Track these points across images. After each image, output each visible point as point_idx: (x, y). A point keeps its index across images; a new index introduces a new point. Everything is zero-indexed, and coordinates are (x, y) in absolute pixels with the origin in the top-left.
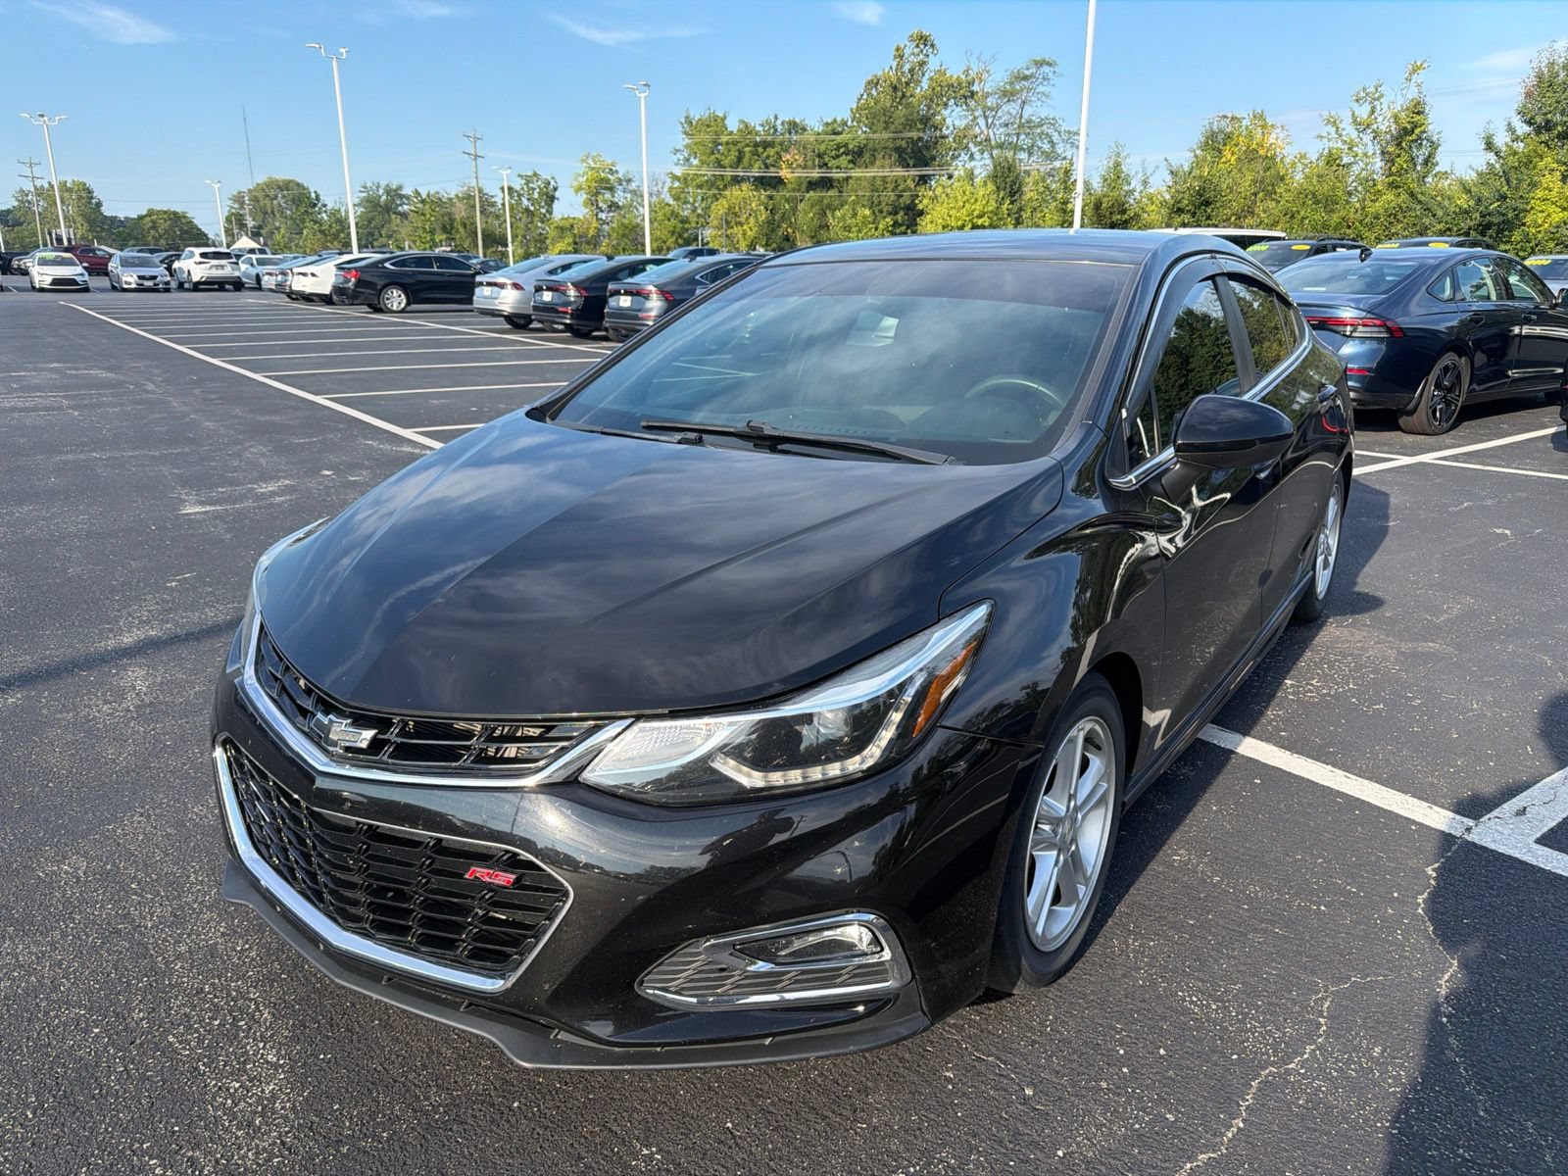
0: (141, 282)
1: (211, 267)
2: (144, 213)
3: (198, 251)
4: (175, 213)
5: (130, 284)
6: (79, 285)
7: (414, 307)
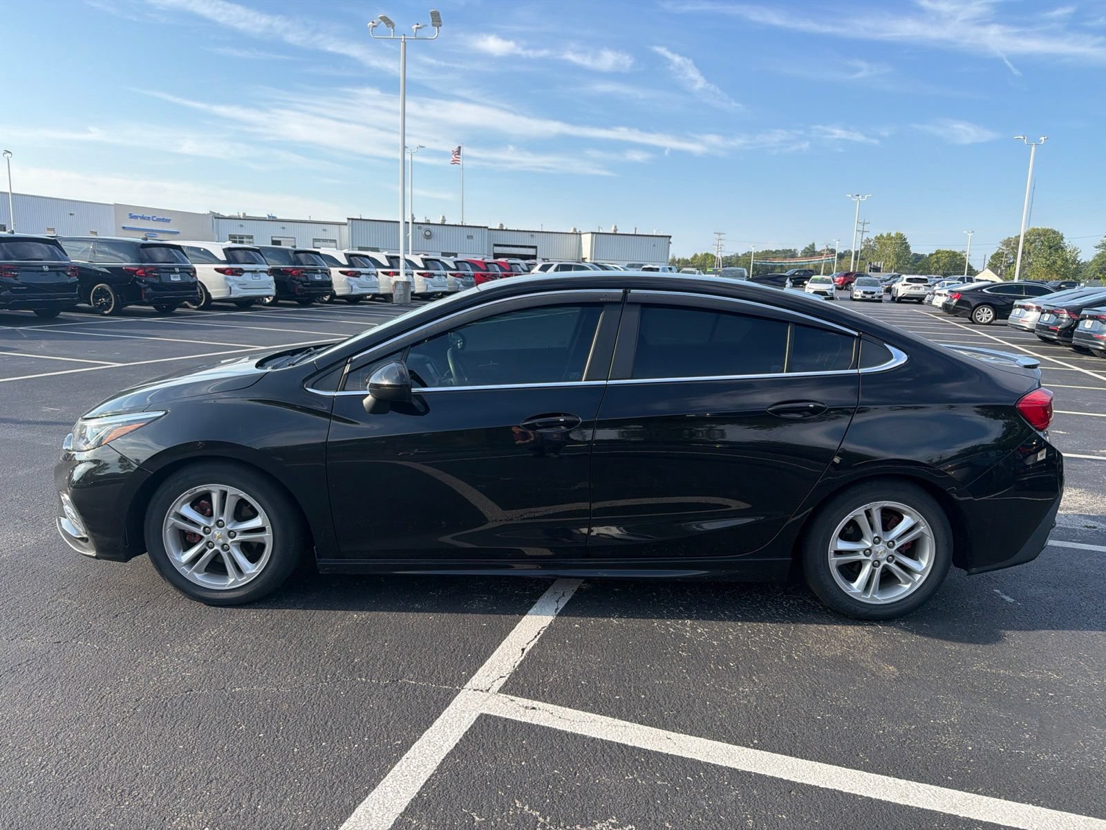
0: (865, 295)
1: (911, 288)
2: (934, 252)
3: (906, 277)
4: (954, 253)
5: (858, 296)
6: (827, 295)
7: (999, 321)
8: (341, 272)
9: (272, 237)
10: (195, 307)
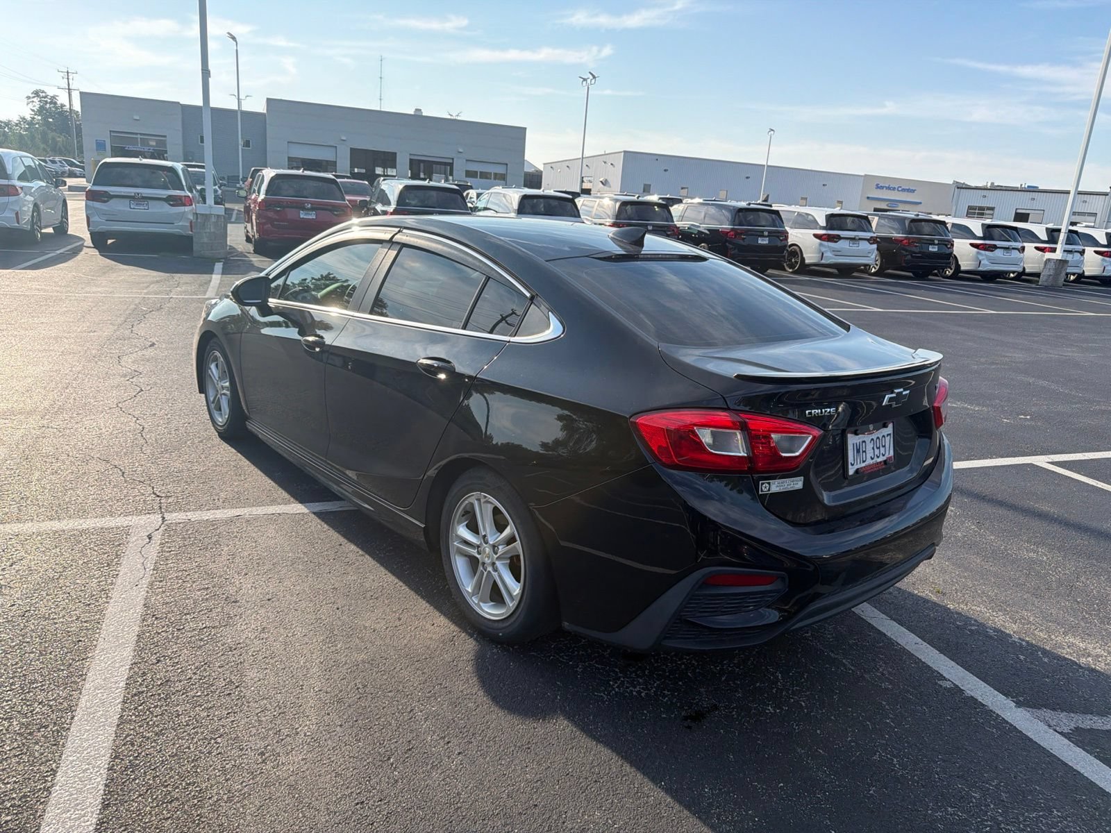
8: (972, 245)
9: (1017, 209)
10: (791, 270)
